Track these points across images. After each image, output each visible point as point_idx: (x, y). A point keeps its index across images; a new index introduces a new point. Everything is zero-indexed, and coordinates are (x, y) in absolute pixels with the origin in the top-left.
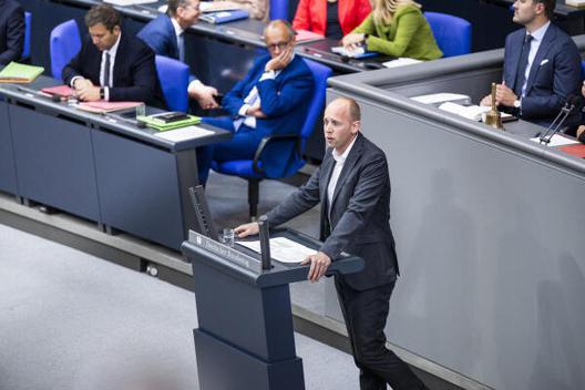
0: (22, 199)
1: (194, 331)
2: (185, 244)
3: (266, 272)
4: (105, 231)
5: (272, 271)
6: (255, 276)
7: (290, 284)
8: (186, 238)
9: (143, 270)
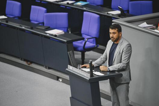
0: (22, 59)
1: (70, 97)
2: (67, 69)
3: (92, 78)
4: (46, 68)
5: (94, 77)
6: (88, 79)
7: (99, 82)
8: (67, 68)
9: (58, 80)
